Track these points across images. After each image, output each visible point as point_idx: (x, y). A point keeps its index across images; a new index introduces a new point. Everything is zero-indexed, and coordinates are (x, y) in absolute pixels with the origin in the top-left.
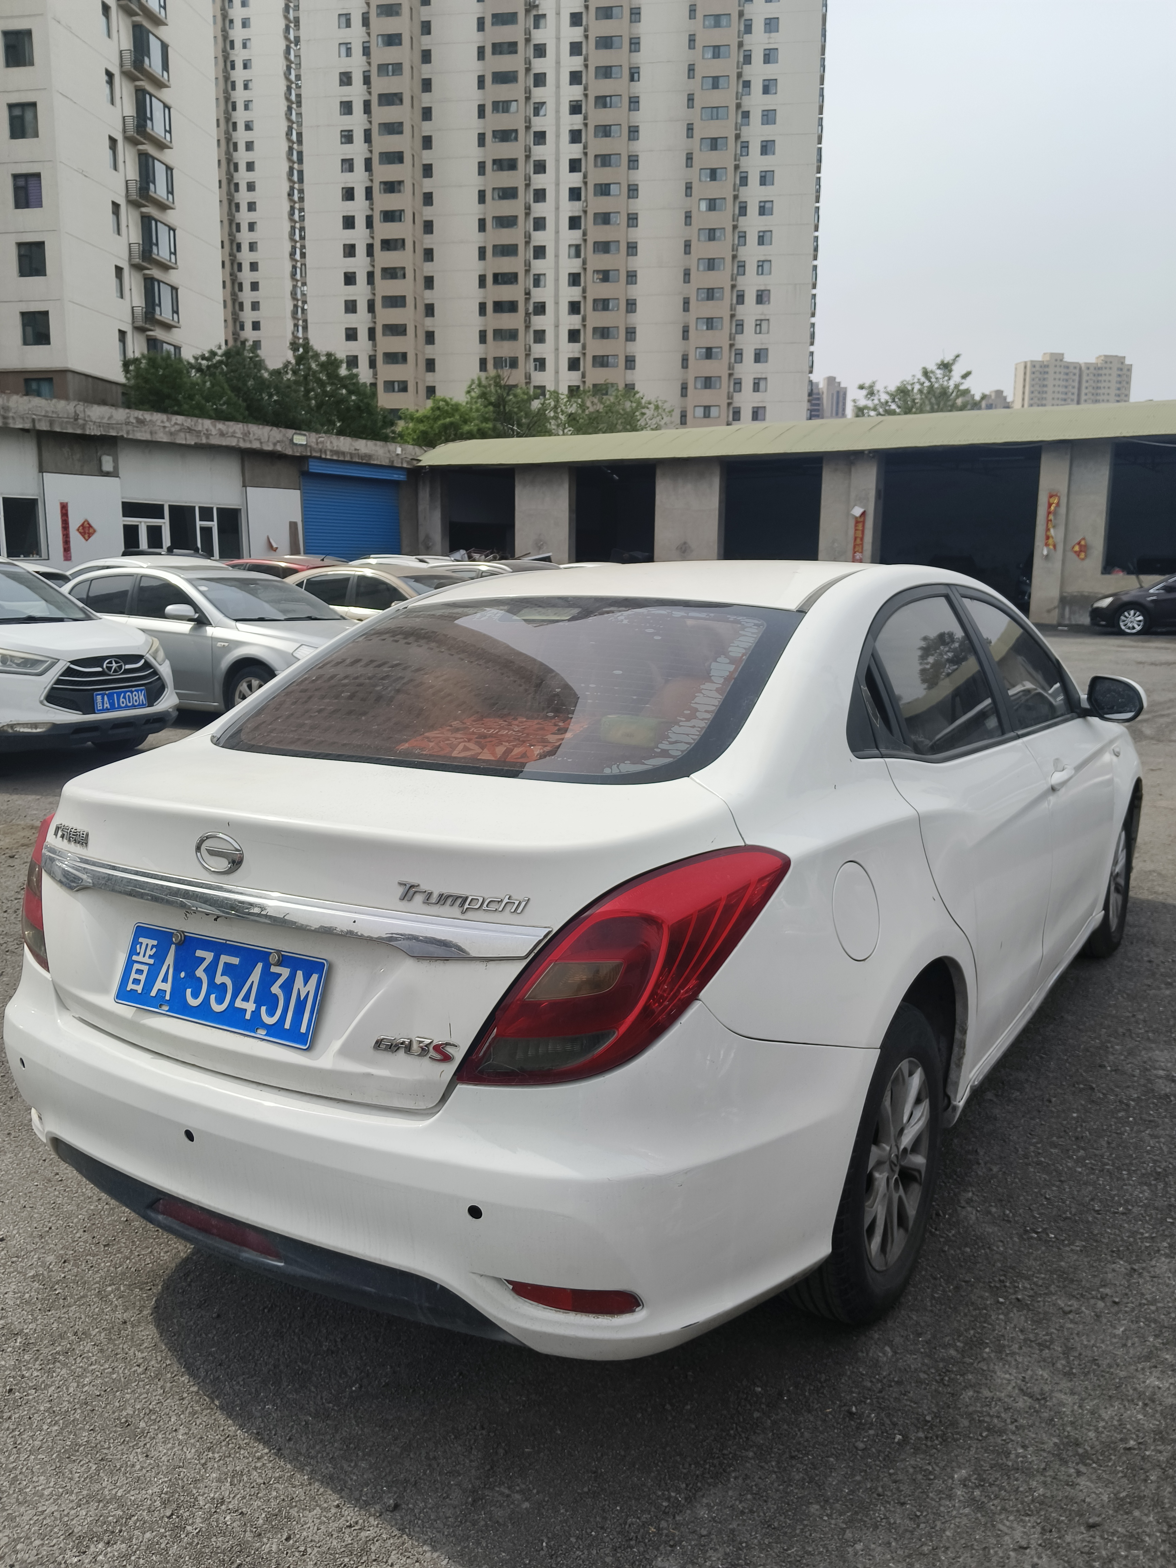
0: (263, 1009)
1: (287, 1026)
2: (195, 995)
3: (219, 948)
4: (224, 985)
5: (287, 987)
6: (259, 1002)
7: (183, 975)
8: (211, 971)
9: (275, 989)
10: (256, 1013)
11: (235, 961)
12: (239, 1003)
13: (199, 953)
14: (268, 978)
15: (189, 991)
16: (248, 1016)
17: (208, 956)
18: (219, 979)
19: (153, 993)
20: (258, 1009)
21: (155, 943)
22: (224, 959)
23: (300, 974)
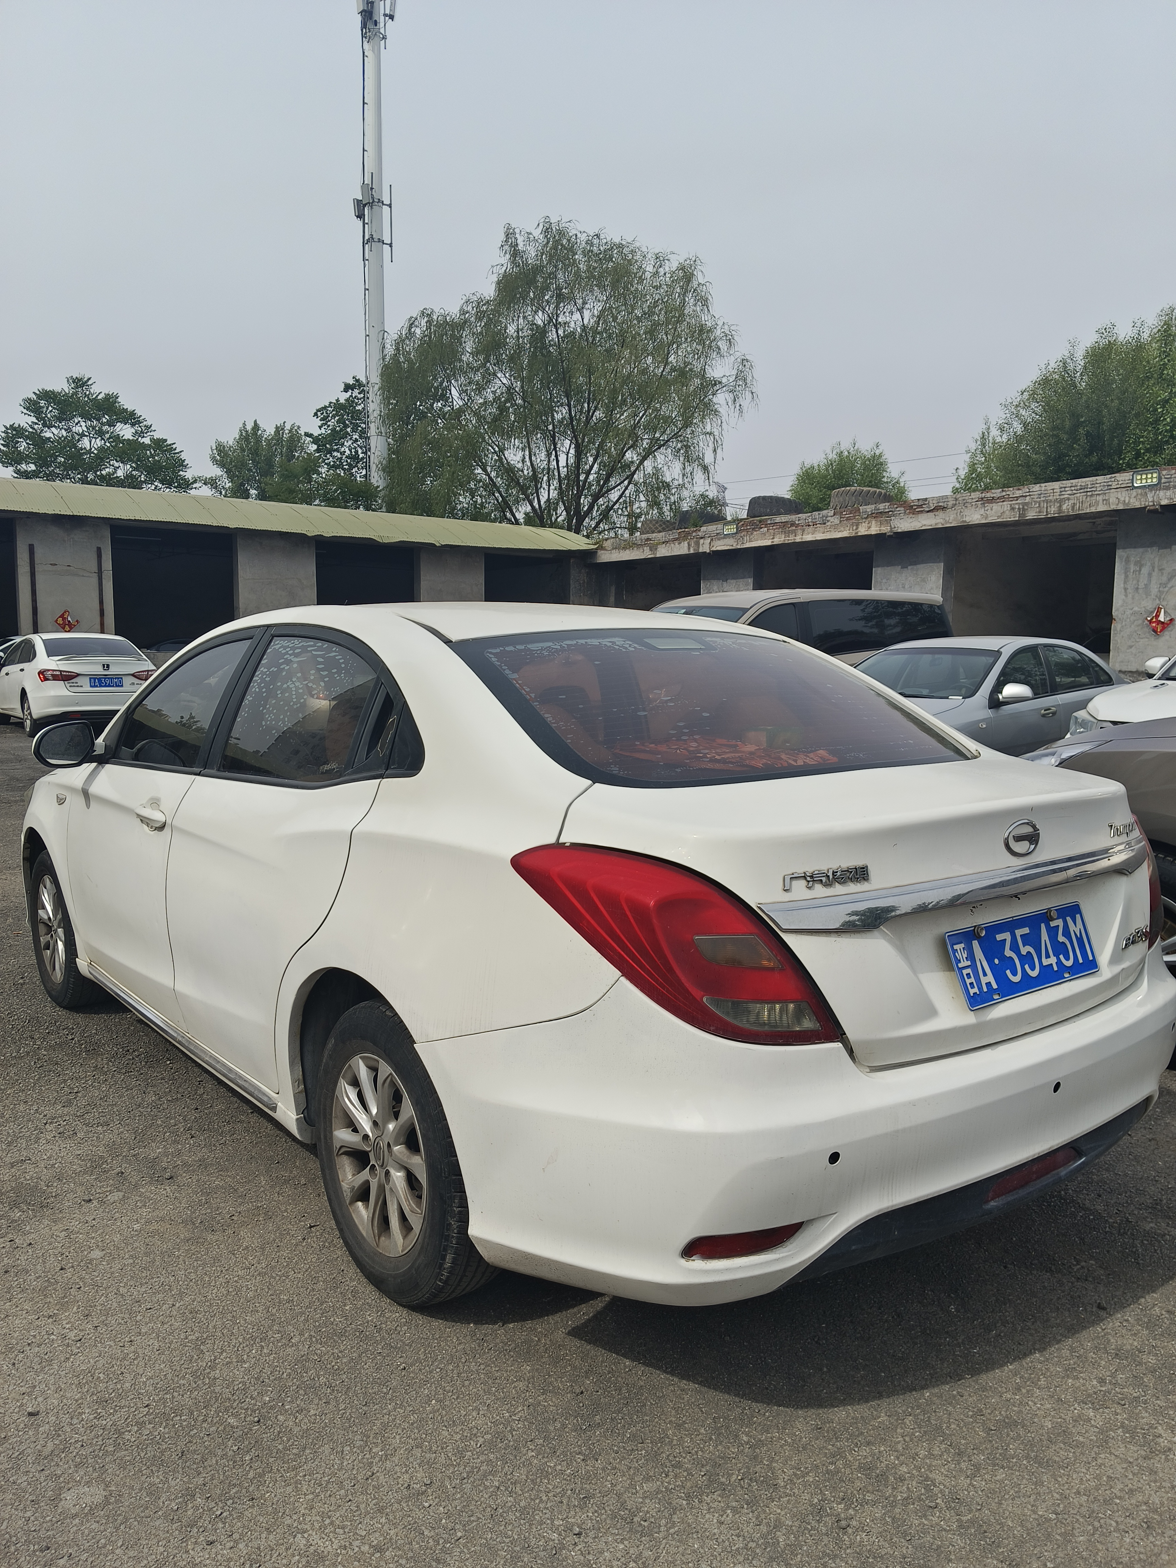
0: (1061, 957)
1: (1081, 961)
2: (1015, 973)
3: (1011, 925)
4: (1029, 953)
5: (1067, 933)
6: (1057, 955)
7: (996, 961)
8: (1015, 948)
9: (1061, 939)
10: (1059, 962)
11: (1026, 930)
12: (1045, 962)
13: (999, 937)
14: (1053, 932)
15: (1008, 972)
16: (1056, 968)
17: (1006, 936)
18: (1024, 950)
19: (985, 990)
20: (1058, 959)
21: (962, 945)
22: (1019, 932)
23: (1069, 919)
